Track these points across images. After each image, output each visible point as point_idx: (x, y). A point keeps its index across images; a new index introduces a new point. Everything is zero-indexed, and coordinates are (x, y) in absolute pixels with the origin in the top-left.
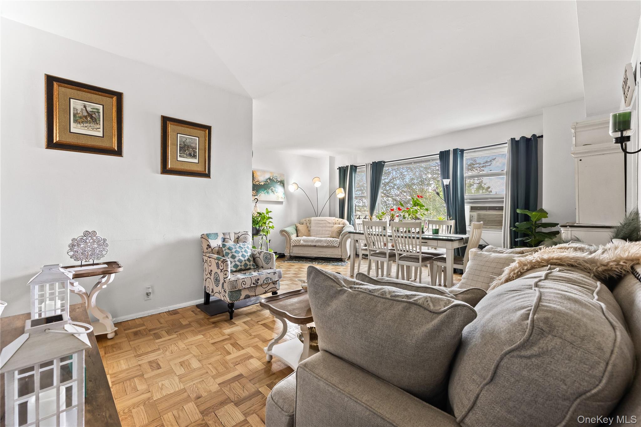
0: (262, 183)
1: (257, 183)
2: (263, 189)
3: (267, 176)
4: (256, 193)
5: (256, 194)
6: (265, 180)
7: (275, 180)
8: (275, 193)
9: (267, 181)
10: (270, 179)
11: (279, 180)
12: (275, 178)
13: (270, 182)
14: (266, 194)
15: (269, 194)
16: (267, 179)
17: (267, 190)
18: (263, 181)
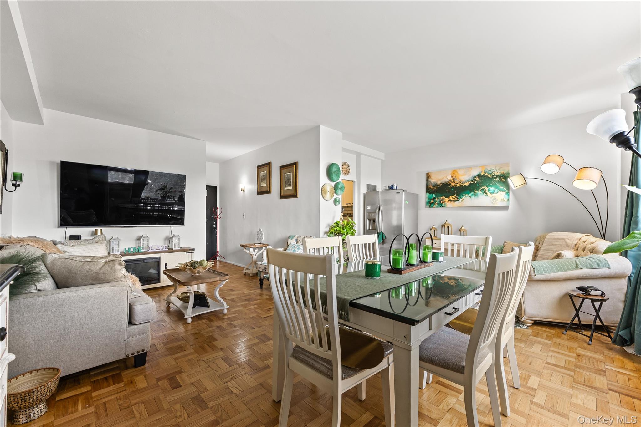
0: (467, 184)
1: (458, 185)
2: (468, 191)
3: (475, 173)
4: (456, 197)
5: (456, 199)
6: (471, 179)
7: (489, 175)
8: (489, 194)
9: (475, 180)
10: (479, 176)
11: (497, 174)
12: (490, 172)
13: (481, 179)
14: (473, 197)
15: (478, 196)
16: (476, 177)
17: (474, 191)
18: (468, 181)
